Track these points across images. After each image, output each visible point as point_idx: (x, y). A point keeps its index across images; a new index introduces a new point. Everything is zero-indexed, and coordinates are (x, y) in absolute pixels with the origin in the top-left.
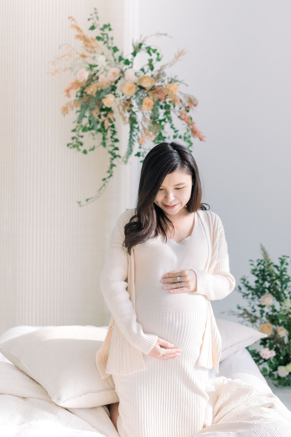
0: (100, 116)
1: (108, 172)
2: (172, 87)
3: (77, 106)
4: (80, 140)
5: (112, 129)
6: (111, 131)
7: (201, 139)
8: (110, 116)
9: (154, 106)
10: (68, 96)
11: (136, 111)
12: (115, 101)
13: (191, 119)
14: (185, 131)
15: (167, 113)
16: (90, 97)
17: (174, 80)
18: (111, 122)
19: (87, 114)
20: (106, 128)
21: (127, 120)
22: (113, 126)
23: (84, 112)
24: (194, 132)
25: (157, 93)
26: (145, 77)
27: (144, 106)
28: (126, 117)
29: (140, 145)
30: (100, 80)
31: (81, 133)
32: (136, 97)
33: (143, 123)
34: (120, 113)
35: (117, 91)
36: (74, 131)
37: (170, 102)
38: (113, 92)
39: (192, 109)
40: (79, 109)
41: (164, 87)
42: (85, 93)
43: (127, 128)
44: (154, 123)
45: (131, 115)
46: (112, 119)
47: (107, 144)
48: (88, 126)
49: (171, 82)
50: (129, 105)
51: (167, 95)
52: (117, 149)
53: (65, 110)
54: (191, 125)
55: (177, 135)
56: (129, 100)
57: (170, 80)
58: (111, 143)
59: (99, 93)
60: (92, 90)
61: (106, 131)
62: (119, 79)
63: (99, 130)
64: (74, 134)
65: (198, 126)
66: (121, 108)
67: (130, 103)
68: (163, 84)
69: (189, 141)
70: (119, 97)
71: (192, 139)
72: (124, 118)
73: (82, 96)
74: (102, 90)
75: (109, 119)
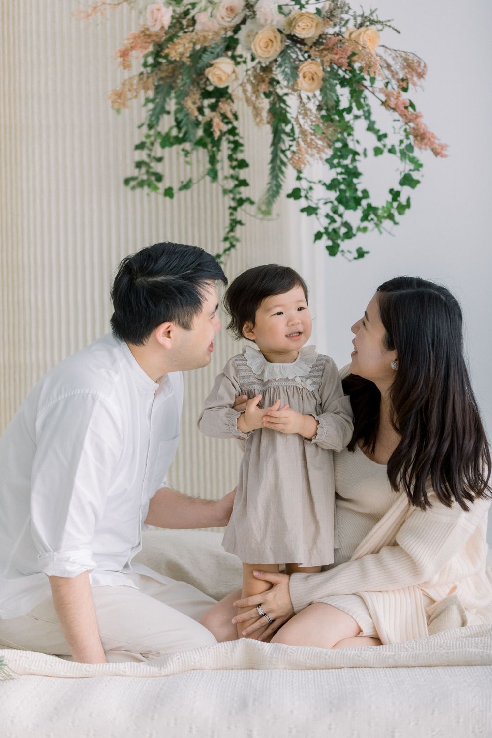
0: (200, 110)
1: (226, 239)
2: (366, 36)
3: (146, 88)
4: (157, 167)
5: (231, 138)
6: (230, 142)
7: (437, 153)
8: (224, 107)
9: (324, 80)
10: (126, 65)
11: (286, 95)
12: (234, 72)
13: (412, 105)
14: (402, 136)
15: (356, 95)
16: (176, 66)
17: (370, 20)
18: (229, 123)
19: (172, 105)
20: (217, 135)
21: (265, 114)
22: (233, 132)
23: (165, 101)
24: (421, 136)
25: (330, 49)
26: (301, 15)
27: (300, 79)
28: (263, 108)
29: (299, 172)
30: (198, 27)
31: (158, 151)
32: (284, 60)
33: (302, 121)
34: (248, 100)
35: (239, 50)
36: (141, 146)
37: (361, 69)
38: (230, 53)
39: (415, 84)
40: (151, 94)
41: (346, 36)
42: (166, 56)
43: (266, 132)
44: (328, 119)
45: (273, 104)
46: (230, 115)
47: (220, 175)
48: (174, 132)
49: (361, 25)
50: (267, 80)
51: (354, 54)
52: (244, 183)
53: (119, 99)
54: (410, 121)
55: (384, 146)
56: (267, 69)
57: (359, 20)
58: (229, 172)
59: (196, 56)
60: (180, 49)
61: (217, 143)
62: (244, 22)
63: (201, 143)
64: (142, 155)
65: (429, 122)
66: (249, 87)
67: (270, 76)
68: (344, 29)
69: (413, 160)
70: (245, 62)
71: (417, 153)
72: (257, 112)
73: (156, 65)
74: (204, 50)
75: (224, 116)
